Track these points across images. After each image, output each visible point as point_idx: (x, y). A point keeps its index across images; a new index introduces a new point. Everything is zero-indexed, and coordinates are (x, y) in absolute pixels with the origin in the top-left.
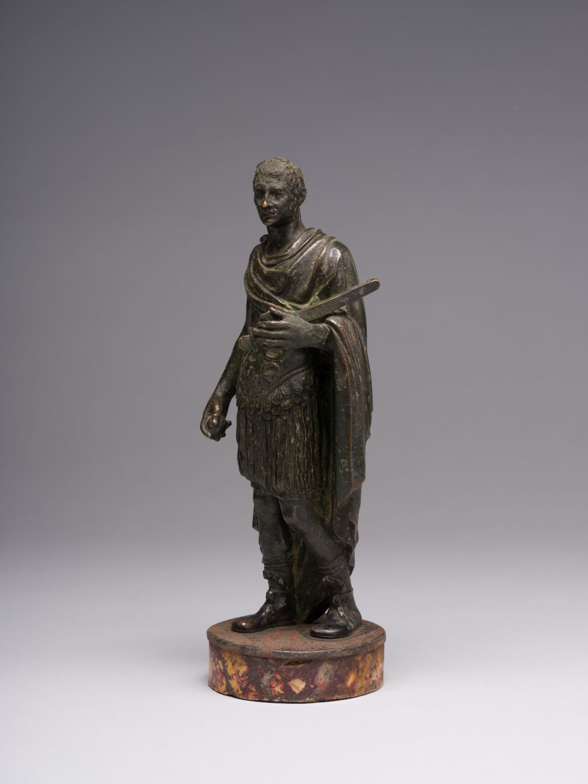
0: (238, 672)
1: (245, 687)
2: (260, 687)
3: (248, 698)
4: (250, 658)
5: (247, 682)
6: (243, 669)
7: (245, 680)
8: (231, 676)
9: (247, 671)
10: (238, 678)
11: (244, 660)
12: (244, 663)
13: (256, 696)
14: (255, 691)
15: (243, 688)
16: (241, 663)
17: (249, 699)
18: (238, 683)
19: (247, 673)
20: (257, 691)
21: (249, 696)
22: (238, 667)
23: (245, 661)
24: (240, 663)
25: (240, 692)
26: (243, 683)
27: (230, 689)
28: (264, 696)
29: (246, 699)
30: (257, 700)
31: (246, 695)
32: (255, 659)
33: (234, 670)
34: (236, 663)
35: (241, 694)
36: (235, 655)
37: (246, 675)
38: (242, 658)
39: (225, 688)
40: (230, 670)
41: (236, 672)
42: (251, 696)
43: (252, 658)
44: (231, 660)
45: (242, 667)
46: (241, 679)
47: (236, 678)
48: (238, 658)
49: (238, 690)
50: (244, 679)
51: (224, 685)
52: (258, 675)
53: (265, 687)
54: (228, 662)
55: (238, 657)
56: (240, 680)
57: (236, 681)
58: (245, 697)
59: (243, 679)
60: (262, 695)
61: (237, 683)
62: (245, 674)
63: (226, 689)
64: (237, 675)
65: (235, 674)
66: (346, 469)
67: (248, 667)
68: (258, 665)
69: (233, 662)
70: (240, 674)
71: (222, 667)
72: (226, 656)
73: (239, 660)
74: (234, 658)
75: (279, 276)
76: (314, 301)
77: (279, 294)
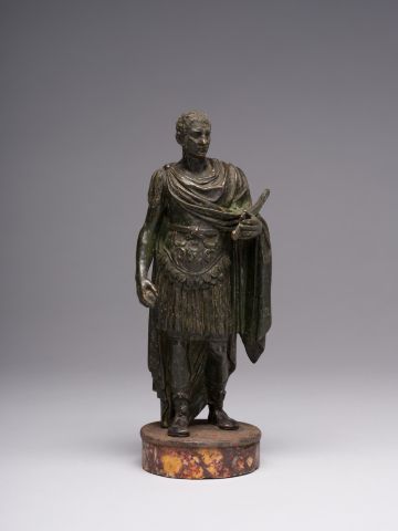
1: (221, 469)
2: (232, 467)
4: (225, 449)
6: (220, 458)
7: (221, 465)
8: (209, 465)
9: (222, 458)
10: (215, 465)
12: (220, 454)
13: (229, 474)
15: (219, 470)
16: (217, 454)
17: (224, 477)
18: (215, 468)
19: (222, 460)
20: (229, 470)
21: (224, 475)
23: (220, 452)
26: (220, 467)
27: (207, 474)
30: (230, 476)
31: (222, 475)
32: (227, 449)
33: (212, 460)
34: (213, 455)
35: (218, 475)
36: (213, 449)
37: (222, 462)
41: (214, 461)
44: (208, 454)
45: (218, 457)
47: (213, 465)
49: (215, 473)
51: (201, 473)
52: (230, 460)
53: (234, 467)
54: (205, 455)
56: (217, 465)
58: (221, 477)
59: (219, 465)
60: (232, 472)
63: (203, 475)
64: (214, 463)
65: (212, 463)
67: (223, 456)
68: (230, 452)
69: (210, 455)
70: (217, 462)
71: (197, 461)
72: (202, 452)
73: (216, 452)
74: (211, 452)
75: (216, 190)
76: (234, 205)
77: (215, 202)
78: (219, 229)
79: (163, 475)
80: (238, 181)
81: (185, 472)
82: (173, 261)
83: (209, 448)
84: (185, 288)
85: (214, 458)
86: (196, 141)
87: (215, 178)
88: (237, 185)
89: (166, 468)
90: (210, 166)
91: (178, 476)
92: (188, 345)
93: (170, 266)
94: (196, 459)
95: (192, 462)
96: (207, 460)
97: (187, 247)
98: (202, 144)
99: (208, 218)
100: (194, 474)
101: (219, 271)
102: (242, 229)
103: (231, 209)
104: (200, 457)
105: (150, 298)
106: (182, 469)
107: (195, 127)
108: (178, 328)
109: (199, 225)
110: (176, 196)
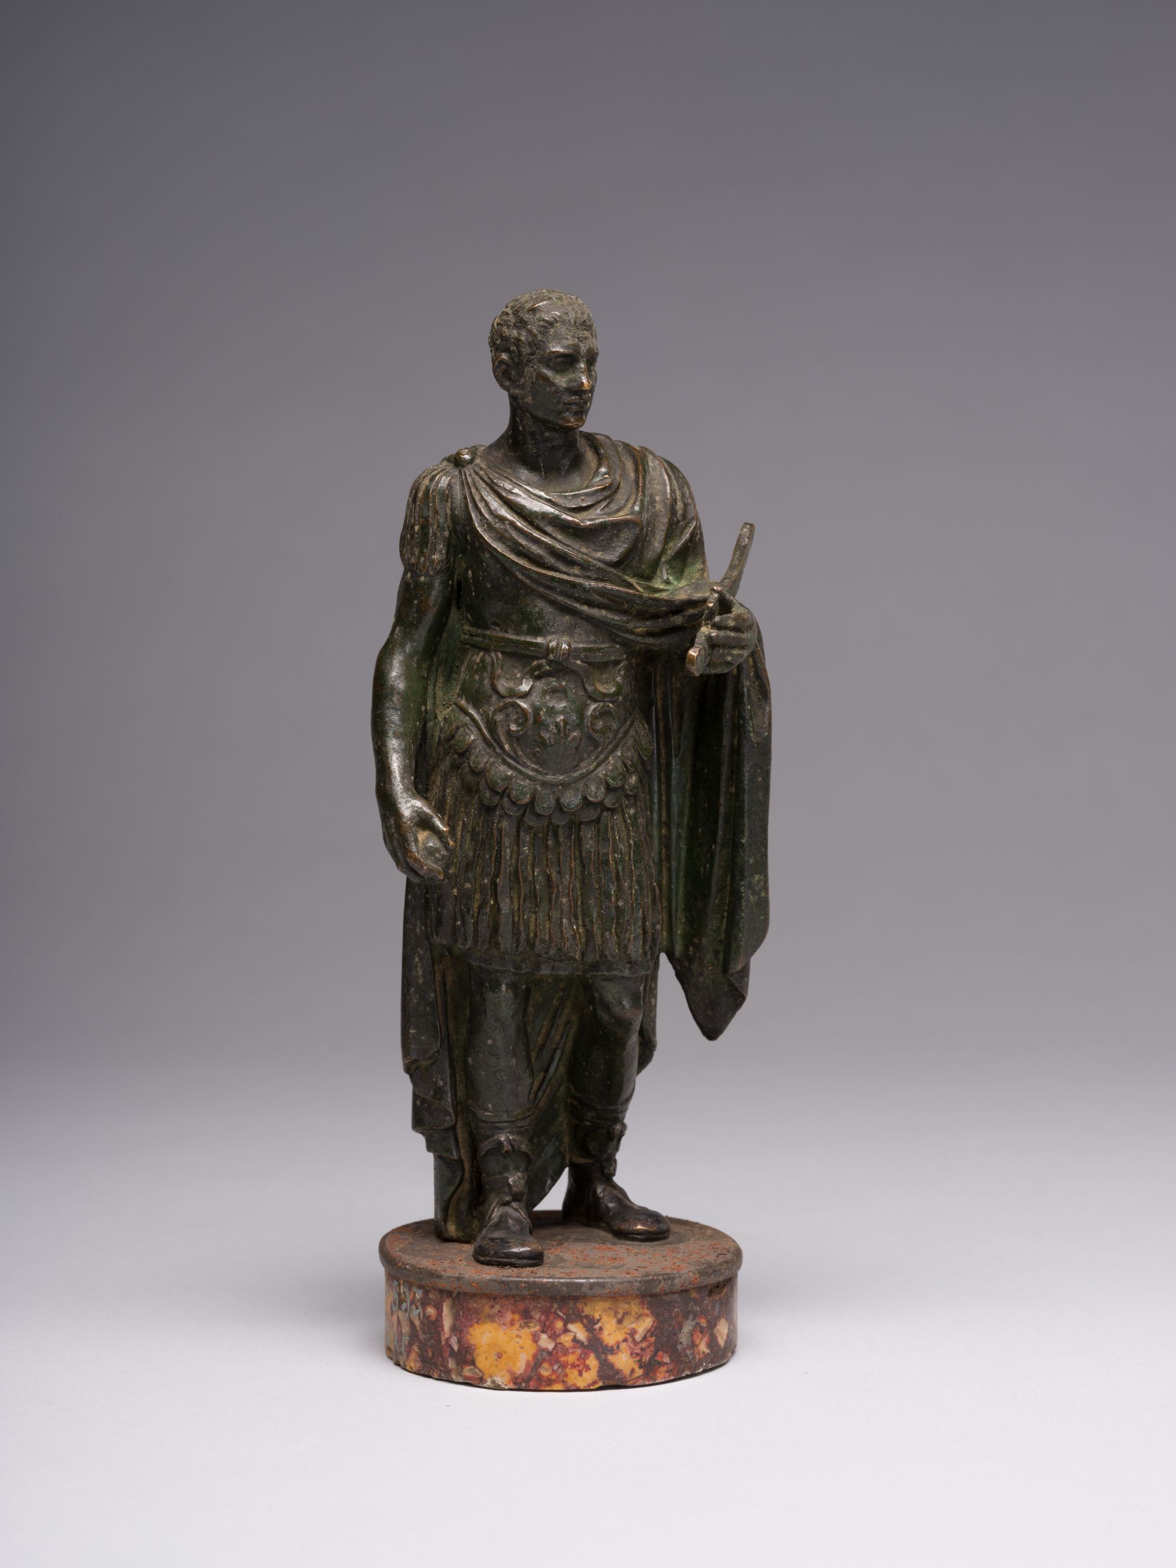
0: (633, 1333)
1: (650, 1359)
2: (677, 1350)
3: (655, 1380)
4: (660, 1298)
5: (653, 1349)
6: (646, 1324)
7: (648, 1347)
8: (615, 1347)
9: (652, 1326)
10: (632, 1346)
11: (646, 1306)
12: (647, 1311)
13: (670, 1371)
14: (669, 1362)
15: (645, 1362)
16: (640, 1313)
17: (657, 1381)
18: (634, 1356)
19: (653, 1329)
20: (672, 1361)
21: (658, 1374)
22: (632, 1323)
23: (648, 1308)
24: (637, 1313)
25: (639, 1372)
26: (646, 1352)
27: (611, 1373)
28: (684, 1367)
29: (651, 1382)
30: (672, 1378)
31: (652, 1375)
32: (667, 1298)
33: (623, 1331)
34: (628, 1316)
35: (642, 1375)
36: (626, 1300)
37: (651, 1336)
38: (643, 1303)
39: (596, 1374)
40: (609, 1335)
41: (629, 1334)
42: (662, 1375)
43: (664, 1298)
44: (613, 1314)
45: (642, 1322)
46: (640, 1345)
47: (628, 1348)
48: (633, 1306)
49: (633, 1371)
50: (647, 1343)
51: (592, 1370)
52: (674, 1328)
53: (684, 1350)
54: (605, 1318)
55: (632, 1303)
56: (637, 1348)
57: (629, 1352)
58: (649, 1381)
59: (644, 1345)
60: (680, 1366)
61: (630, 1356)
62: (650, 1332)
63: (598, 1376)
64: (630, 1340)
65: (625, 1340)
66: (762, 892)
67: (654, 1318)
68: (674, 1307)
69: (620, 1316)
70: (638, 1338)
71: (582, 1335)
72: (596, 1310)
73: (635, 1308)
74: (623, 1307)
75: (617, 527)
76: (664, 573)
77: (615, 565)
78: (625, 644)
79: (476, 1382)
80: (674, 501)
81: (545, 1371)
82: (492, 741)
83: (615, 1296)
84: (530, 820)
85: (629, 1324)
86: (561, 381)
87: (610, 492)
88: (673, 512)
89: (483, 1361)
90: (590, 456)
91: (525, 1383)
92: (528, 991)
93: (482, 757)
94: (578, 1330)
95: (566, 1339)
96: (611, 1333)
97: (535, 698)
98: (578, 391)
99: (595, 612)
100: (573, 1377)
101: (627, 771)
102: (713, 644)
103: (658, 584)
104: (590, 1324)
105: (431, 852)
106: (537, 1362)
107: (558, 338)
108: (506, 941)
109: (569, 631)
110: (499, 547)
